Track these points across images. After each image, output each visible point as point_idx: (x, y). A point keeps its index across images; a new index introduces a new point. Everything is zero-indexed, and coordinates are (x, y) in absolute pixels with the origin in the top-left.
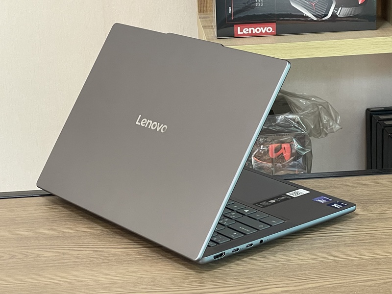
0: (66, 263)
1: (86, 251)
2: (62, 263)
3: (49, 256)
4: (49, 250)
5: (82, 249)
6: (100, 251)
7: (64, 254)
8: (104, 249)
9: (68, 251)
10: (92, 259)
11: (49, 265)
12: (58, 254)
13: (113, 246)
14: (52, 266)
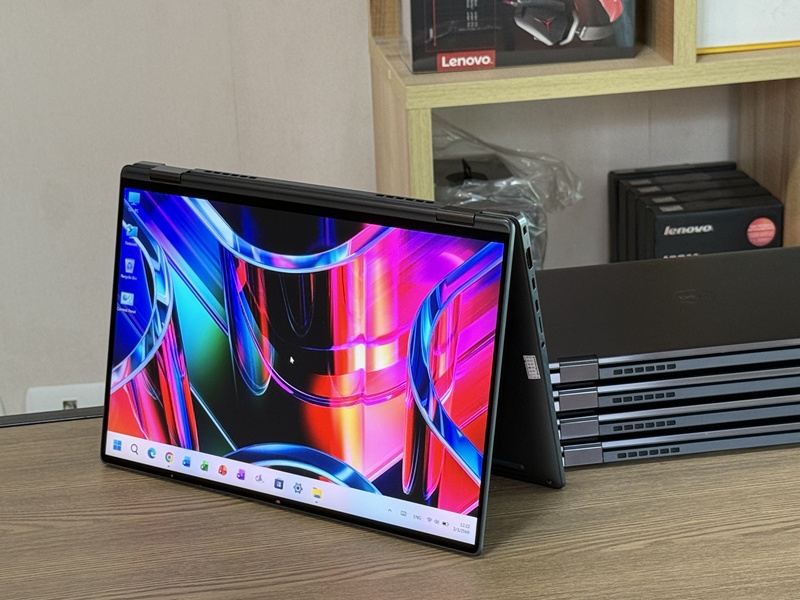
0: (52, 542)
1: (81, 520)
2: (46, 544)
3: (22, 533)
4: (21, 522)
5: (74, 518)
6: (105, 520)
7: (45, 527)
8: (111, 517)
9: (53, 523)
10: (93, 535)
11: (25, 548)
12: (36, 529)
13: (124, 512)
14: (30, 550)
